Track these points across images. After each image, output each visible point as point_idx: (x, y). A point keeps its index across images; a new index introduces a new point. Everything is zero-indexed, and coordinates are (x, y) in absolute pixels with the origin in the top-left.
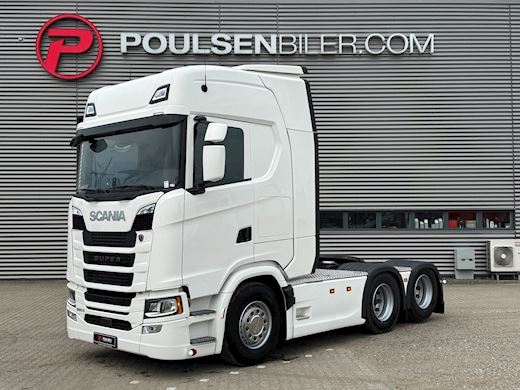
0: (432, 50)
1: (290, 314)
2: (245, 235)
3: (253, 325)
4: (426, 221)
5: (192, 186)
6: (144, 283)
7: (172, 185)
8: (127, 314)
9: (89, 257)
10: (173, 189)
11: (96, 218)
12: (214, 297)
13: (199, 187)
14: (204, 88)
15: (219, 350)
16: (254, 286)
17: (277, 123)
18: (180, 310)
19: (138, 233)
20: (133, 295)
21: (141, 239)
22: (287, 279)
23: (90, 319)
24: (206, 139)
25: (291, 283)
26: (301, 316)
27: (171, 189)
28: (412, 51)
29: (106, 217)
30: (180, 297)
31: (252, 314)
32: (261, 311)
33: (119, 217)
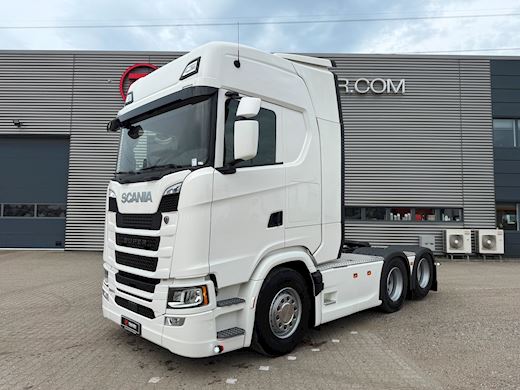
0: (404, 91)
1: (319, 299)
2: (276, 219)
3: (284, 313)
4: (399, 215)
5: (222, 166)
6: (167, 269)
7: (201, 163)
8: (150, 301)
9: (121, 239)
10: (201, 167)
11: (126, 200)
12: (244, 285)
13: (230, 166)
14: (237, 64)
15: (248, 343)
16: (284, 272)
17: (308, 110)
18: (205, 301)
19: (164, 215)
20: (157, 281)
21: (167, 221)
22: (316, 265)
23: (120, 301)
24: (238, 114)
25: (319, 269)
26: (328, 301)
27: (199, 167)
28: (389, 91)
29: (135, 198)
30: (205, 286)
31: (282, 301)
32: (291, 298)
33: (146, 198)
